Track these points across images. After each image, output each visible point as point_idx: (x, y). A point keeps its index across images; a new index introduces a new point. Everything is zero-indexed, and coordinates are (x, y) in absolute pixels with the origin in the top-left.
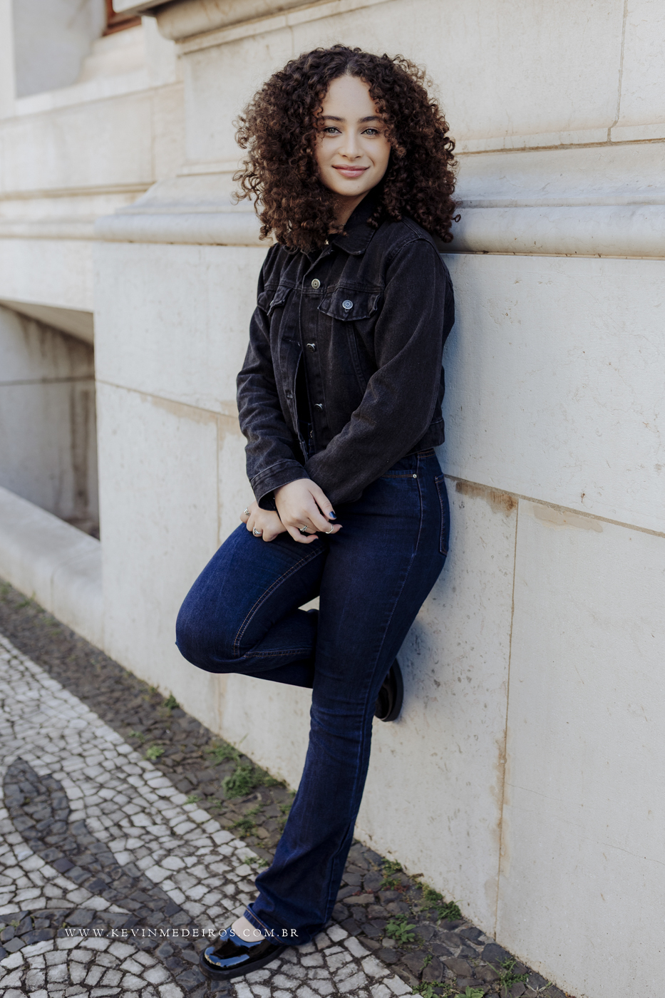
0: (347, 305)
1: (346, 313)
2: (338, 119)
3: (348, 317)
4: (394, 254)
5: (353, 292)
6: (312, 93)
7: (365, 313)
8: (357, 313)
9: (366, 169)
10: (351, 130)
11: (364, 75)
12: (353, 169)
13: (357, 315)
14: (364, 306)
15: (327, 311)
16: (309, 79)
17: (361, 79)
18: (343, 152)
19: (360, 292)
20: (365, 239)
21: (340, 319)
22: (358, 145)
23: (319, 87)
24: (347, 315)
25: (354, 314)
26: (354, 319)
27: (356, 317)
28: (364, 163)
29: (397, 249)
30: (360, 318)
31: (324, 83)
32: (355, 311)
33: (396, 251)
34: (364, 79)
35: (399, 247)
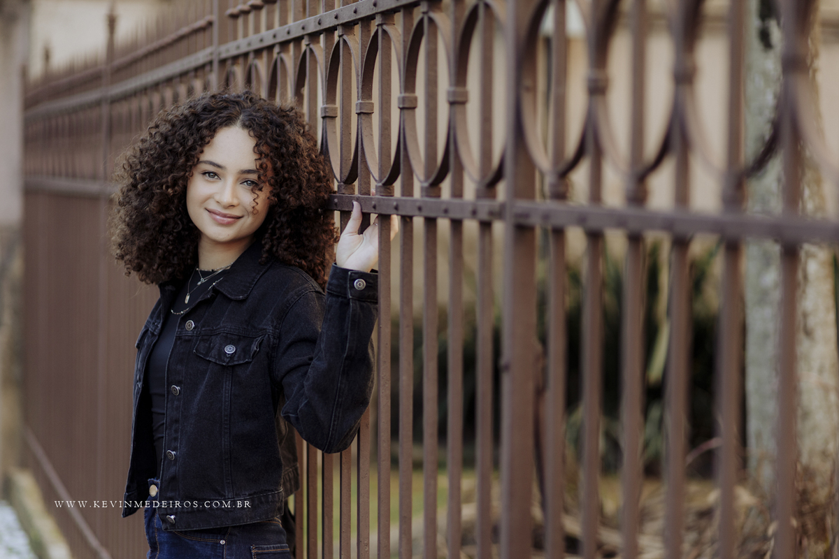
0: (230, 350)
1: (227, 358)
2: (219, 166)
3: (229, 361)
4: (292, 302)
5: (236, 337)
6: (196, 136)
7: (248, 357)
8: (239, 357)
9: (239, 218)
10: (230, 180)
11: (253, 129)
12: (225, 216)
13: (239, 358)
14: (245, 351)
15: (207, 355)
16: (198, 122)
17: (249, 132)
18: (217, 198)
19: (244, 337)
20: (248, 285)
21: (221, 363)
22: (234, 195)
23: (205, 132)
24: (228, 360)
25: (235, 359)
26: (236, 363)
27: (238, 361)
28: (236, 212)
29: (296, 297)
30: (242, 362)
31: (213, 129)
32: (236, 356)
33: (295, 299)
34: (252, 133)
35: (298, 296)
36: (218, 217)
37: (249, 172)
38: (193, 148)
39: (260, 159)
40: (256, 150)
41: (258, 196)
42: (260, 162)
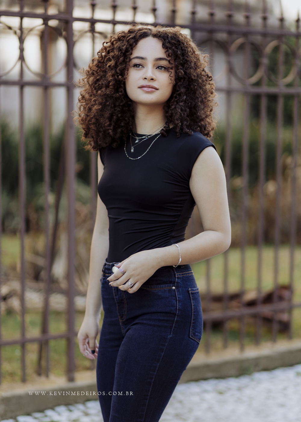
36: (145, 89)
37: (160, 59)
38: (127, 50)
39: (167, 51)
40: (164, 46)
41: (171, 72)
42: (167, 53)
